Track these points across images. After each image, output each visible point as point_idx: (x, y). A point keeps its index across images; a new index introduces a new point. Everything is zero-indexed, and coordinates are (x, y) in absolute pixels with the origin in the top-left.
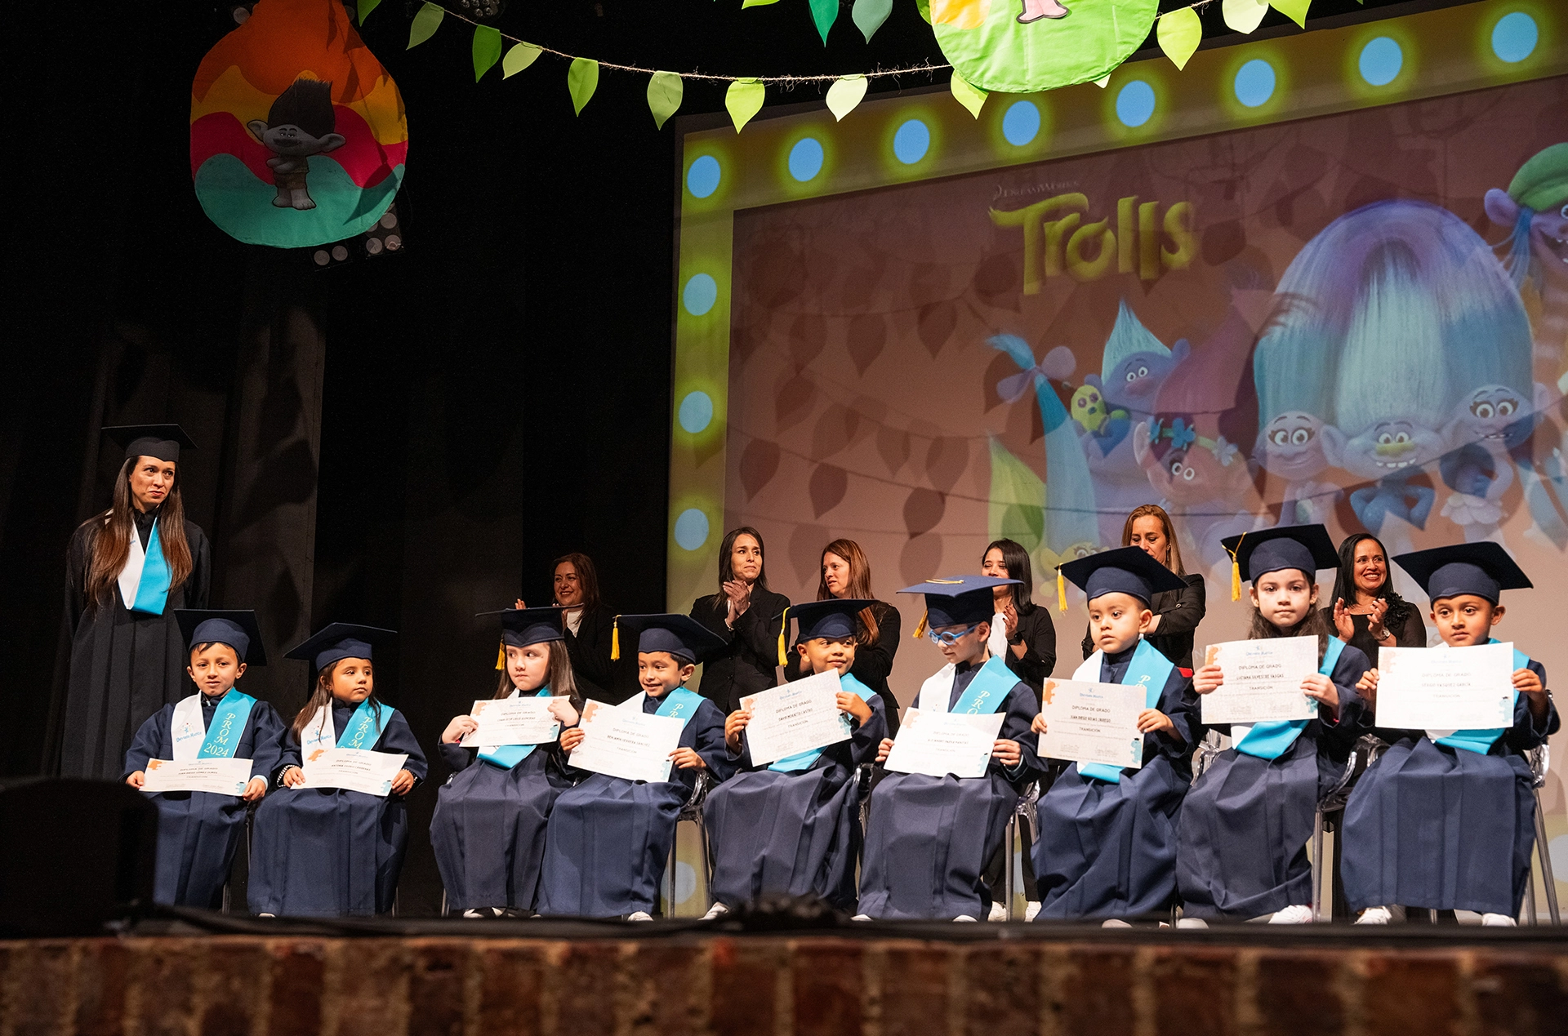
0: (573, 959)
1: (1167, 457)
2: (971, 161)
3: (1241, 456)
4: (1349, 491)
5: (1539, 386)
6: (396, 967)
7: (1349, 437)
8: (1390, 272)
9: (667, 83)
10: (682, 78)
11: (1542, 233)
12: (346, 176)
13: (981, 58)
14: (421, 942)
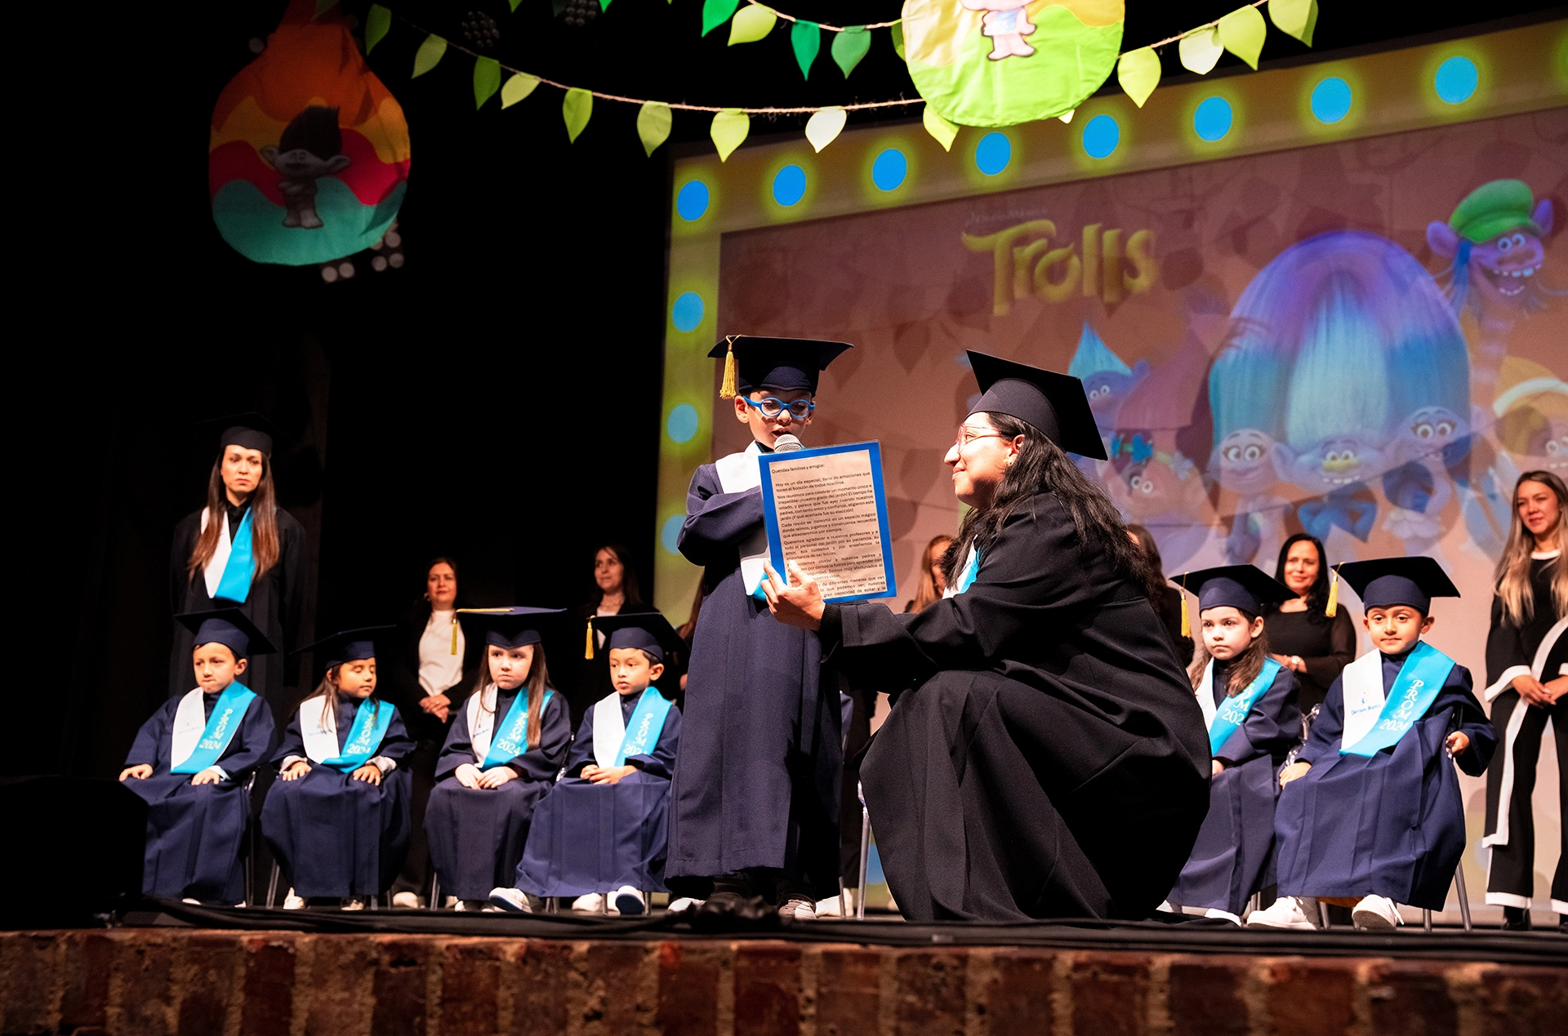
0: (528, 956)
1: (1127, 471)
2: (947, 188)
3: (1196, 471)
4: (1297, 505)
5: (1476, 408)
6: (363, 962)
7: (1298, 454)
8: (1338, 298)
9: (657, 113)
10: (672, 110)
11: (1480, 265)
12: (351, 194)
13: (953, 94)
14: (387, 938)
